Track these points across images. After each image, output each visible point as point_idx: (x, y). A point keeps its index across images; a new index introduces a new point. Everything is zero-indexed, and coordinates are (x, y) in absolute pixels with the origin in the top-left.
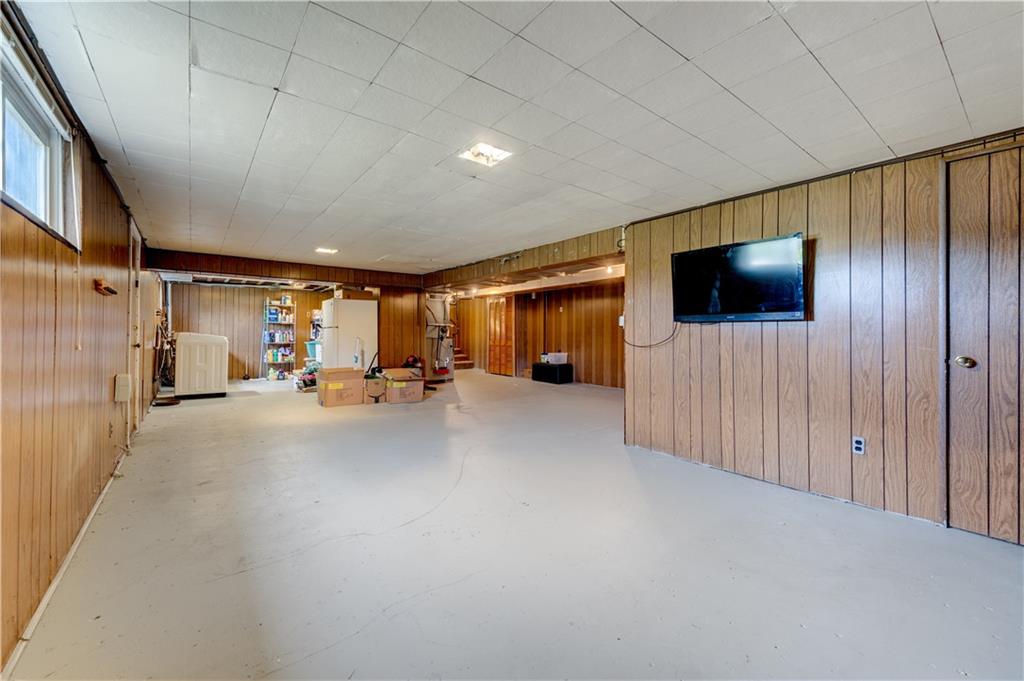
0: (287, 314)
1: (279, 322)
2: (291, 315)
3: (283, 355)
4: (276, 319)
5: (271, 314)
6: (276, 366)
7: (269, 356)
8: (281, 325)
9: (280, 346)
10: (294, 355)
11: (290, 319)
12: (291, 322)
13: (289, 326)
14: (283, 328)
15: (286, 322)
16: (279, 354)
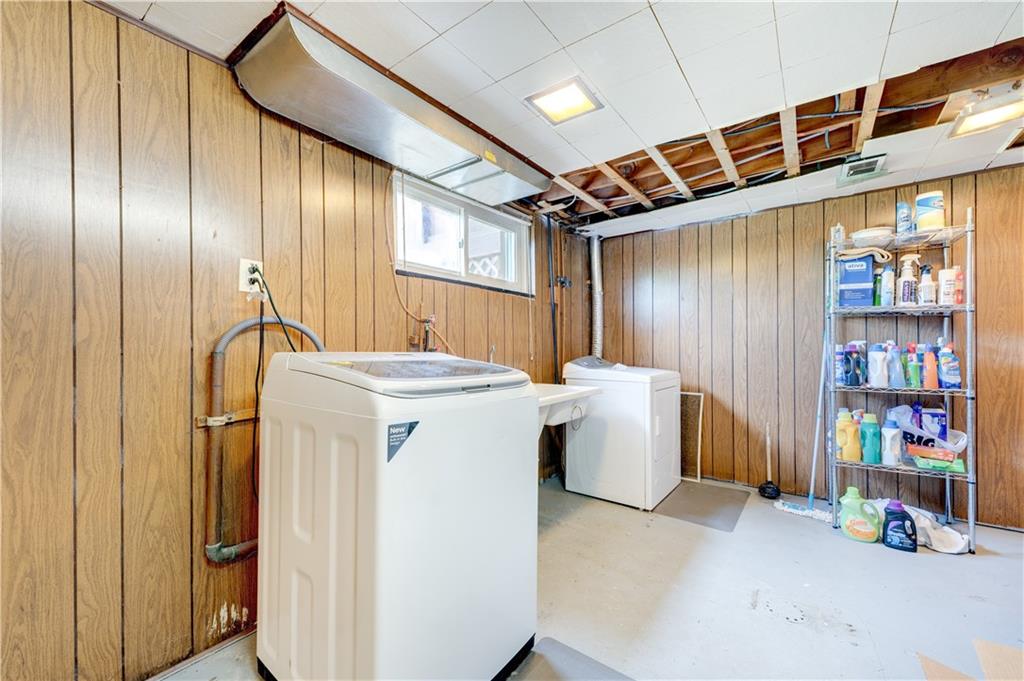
0: (921, 269)
1: (885, 304)
2: (947, 275)
3: (907, 437)
4: (874, 295)
5: (846, 277)
6: (874, 480)
7: (846, 435)
8: (896, 317)
9: (892, 400)
10: (963, 440)
11: (941, 289)
12: (947, 301)
13: (935, 319)
14: (906, 331)
15: (924, 303)
16: (889, 433)
